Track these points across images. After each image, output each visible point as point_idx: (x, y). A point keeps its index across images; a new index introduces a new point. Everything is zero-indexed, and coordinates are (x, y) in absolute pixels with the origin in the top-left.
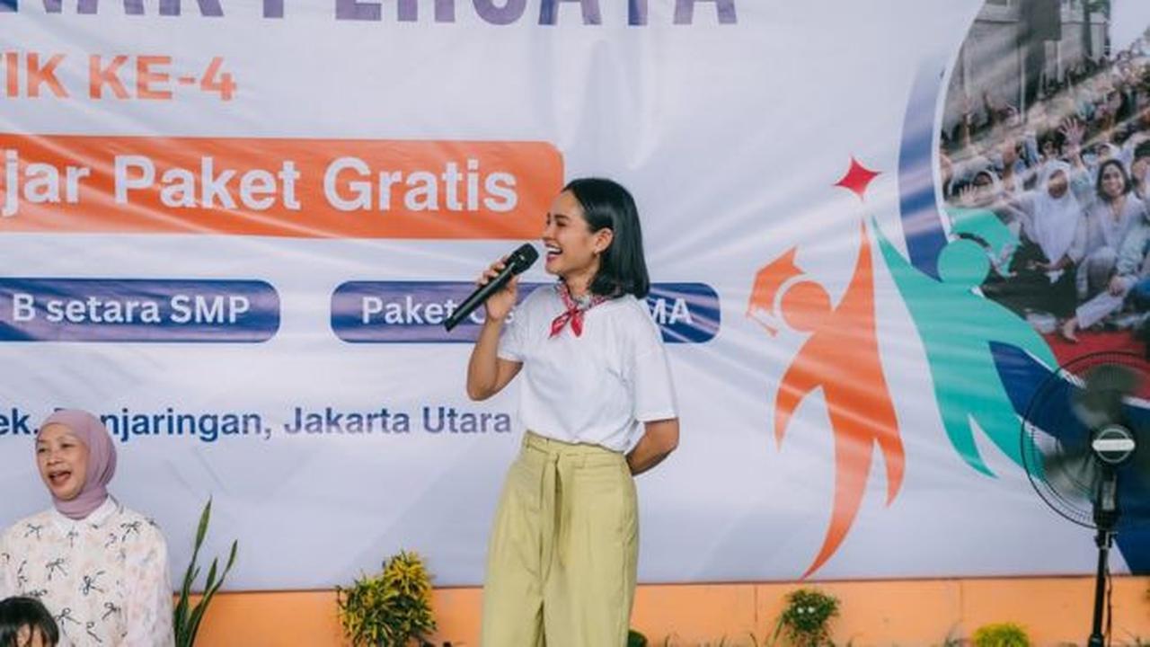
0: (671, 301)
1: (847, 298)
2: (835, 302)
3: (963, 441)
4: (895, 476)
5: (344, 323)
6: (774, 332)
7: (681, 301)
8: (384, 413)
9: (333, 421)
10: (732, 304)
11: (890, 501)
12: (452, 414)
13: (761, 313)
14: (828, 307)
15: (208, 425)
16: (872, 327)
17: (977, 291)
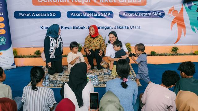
0: (159, 13)
1: (180, 12)
2: (179, 13)
3: (193, 29)
4: (185, 33)
5: (121, 16)
6: (171, 16)
7: (160, 13)
8: (126, 27)
9: (120, 27)
10: (166, 13)
11: (184, 36)
12: (134, 27)
13: (170, 14)
14: (178, 13)
15: (106, 28)
16: (183, 15)
17: (196, 11)
